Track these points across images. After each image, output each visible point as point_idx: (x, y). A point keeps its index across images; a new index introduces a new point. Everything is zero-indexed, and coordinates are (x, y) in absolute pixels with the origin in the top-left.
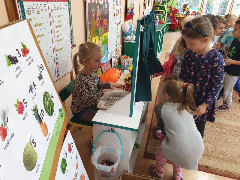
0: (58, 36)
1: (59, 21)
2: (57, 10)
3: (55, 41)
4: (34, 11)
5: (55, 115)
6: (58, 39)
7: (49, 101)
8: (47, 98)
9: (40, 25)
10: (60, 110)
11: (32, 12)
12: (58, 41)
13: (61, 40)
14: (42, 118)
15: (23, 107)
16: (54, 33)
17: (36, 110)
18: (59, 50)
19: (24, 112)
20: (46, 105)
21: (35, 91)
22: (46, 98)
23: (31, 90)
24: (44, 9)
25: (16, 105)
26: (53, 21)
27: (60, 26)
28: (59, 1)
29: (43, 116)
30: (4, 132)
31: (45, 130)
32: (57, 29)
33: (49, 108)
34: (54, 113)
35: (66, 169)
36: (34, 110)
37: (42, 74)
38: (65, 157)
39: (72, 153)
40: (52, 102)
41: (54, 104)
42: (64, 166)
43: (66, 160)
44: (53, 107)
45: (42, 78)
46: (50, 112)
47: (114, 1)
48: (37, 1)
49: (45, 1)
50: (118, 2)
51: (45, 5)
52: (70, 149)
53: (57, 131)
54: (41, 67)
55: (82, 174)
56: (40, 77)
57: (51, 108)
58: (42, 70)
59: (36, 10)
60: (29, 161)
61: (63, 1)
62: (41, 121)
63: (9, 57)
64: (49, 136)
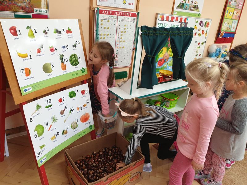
0: (121, 38)
1: (125, 29)
2: (125, 22)
3: (118, 41)
4: (106, 20)
5: (76, 67)
6: (121, 40)
7: (75, 59)
8: (74, 57)
9: (108, 28)
10: (83, 68)
11: (104, 21)
12: (121, 42)
13: (124, 41)
14: (64, 61)
15: (54, 50)
16: (119, 35)
17: (62, 56)
18: (120, 48)
19: (53, 52)
20: (72, 59)
21: (66, 49)
22: (73, 56)
23: (64, 47)
24: (114, 20)
25: (50, 47)
26: (120, 28)
27: (125, 32)
28: (128, 16)
29: (65, 61)
30: (39, 51)
31: (64, 68)
32: (121, 34)
33: (74, 62)
34: (76, 66)
35: (74, 98)
36: (61, 55)
37: (76, 45)
38: (76, 92)
39: (83, 95)
40: (78, 61)
41: (79, 63)
42: (72, 95)
43: (75, 94)
44: (77, 63)
45: (76, 47)
46: (73, 64)
47: (197, 22)
48: (110, 14)
49: (116, 15)
50: (203, 24)
51: (115, 17)
52: (83, 92)
53: (74, 75)
54: (78, 43)
55: (88, 114)
56: (74, 46)
57: (76, 63)
58: (77, 43)
59: (107, 19)
60: (46, 69)
61: (132, 16)
62: (62, 62)
63: (56, 30)
64: (65, 72)
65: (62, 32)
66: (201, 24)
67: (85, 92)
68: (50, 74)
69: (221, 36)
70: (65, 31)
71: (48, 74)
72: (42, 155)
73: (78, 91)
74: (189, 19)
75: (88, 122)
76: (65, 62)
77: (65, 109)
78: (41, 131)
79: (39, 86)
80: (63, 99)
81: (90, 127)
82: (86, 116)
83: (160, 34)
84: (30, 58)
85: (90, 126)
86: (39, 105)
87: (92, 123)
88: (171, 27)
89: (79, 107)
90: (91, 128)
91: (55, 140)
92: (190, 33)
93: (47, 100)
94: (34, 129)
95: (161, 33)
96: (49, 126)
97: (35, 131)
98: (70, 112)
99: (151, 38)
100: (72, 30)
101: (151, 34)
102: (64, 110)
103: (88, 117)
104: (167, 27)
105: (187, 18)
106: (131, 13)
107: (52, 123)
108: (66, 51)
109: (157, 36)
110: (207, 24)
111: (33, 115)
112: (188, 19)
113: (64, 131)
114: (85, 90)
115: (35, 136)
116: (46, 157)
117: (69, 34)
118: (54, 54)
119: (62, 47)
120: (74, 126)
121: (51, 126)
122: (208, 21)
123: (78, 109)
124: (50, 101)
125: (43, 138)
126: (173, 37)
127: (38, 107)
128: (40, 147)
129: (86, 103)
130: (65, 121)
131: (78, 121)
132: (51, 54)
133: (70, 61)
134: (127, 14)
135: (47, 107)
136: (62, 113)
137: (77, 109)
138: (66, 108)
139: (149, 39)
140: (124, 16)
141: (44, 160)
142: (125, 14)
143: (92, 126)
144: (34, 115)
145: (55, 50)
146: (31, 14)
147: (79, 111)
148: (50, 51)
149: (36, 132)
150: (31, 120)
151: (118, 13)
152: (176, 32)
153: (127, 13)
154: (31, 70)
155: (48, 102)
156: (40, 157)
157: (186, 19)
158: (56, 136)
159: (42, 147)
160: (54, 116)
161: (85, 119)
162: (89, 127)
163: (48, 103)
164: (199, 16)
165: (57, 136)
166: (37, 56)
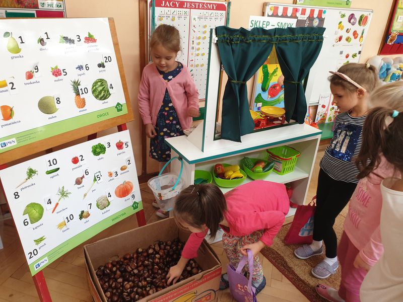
0: (198, 49)
2: (204, 20)
3: (192, 54)
5: (105, 103)
6: (197, 52)
7: (103, 88)
8: (102, 85)
10: (118, 104)
12: (198, 55)
13: (203, 54)
14: (80, 92)
15: (61, 74)
16: (193, 44)
17: (76, 85)
18: (197, 66)
19: (59, 77)
20: (96, 88)
21: (84, 71)
22: (99, 83)
23: (80, 68)
24: (183, 17)
25: (52, 69)
26: (194, 32)
27: (204, 38)
28: (210, 9)
29: (84, 92)
30: (30, 76)
31: (82, 104)
32: (198, 41)
33: (100, 93)
34: (105, 101)
35: (101, 155)
36: (74, 82)
37: (105, 64)
38: (106, 146)
39: (121, 151)
40: (108, 91)
41: (110, 94)
42: (98, 150)
43: (105, 148)
44: (107, 95)
45: (104, 67)
46: (100, 97)
47: (343, 16)
48: (176, 7)
49: (186, 8)
50: (355, 19)
51: (185, 12)
52: (120, 146)
53: (101, 116)
54: (109, 59)
55: (129, 182)
56: (101, 65)
57: (104, 95)
58: (107, 60)
59: (171, 16)
60: (45, 106)
61: (216, 9)
62: (78, 94)
63: (64, 37)
64: (84, 110)
65: (76, 41)
66: (352, 21)
67: (124, 146)
68: (53, 115)
69: (391, 41)
70: (83, 39)
71: (50, 116)
72: (39, 255)
73: (109, 143)
74: (327, 11)
75: (129, 196)
76: (83, 94)
77: (85, 175)
78: (37, 215)
79: (32, 136)
80: (80, 158)
81: (135, 205)
82: (126, 187)
83: (254, 40)
84: (12, 89)
85: (135, 203)
86: (34, 169)
87: (138, 198)
88: (278, 27)
89: (113, 171)
90: (137, 207)
91: (65, 228)
92: (318, 39)
93: (49, 161)
94: (23, 211)
95: (257, 39)
96: (53, 205)
97: (24, 215)
98: (95, 180)
99: (238, 49)
100: (95, 37)
101: (237, 40)
102: (83, 177)
103: (130, 188)
104: (268, 28)
105: (324, 10)
106: (215, 4)
107: (60, 199)
108: (84, 74)
109: (249, 44)
110: (363, 20)
111: (21, 187)
112: (325, 12)
113: (83, 212)
114: (124, 141)
115: (24, 223)
116: (46, 258)
117: (91, 44)
118: (62, 80)
119: (77, 68)
120: (103, 205)
121: (57, 204)
122: (365, 14)
123: (111, 175)
124: (55, 161)
125: (41, 225)
126: (283, 46)
127: (31, 172)
128: (35, 241)
129: (126, 164)
130: (85, 195)
131: (110, 196)
132: (55, 81)
133: (93, 92)
134: (207, 6)
135: (49, 173)
136: (79, 182)
137: (107, 174)
138: (87, 173)
139: (233, 50)
140: (203, 9)
141: (43, 262)
142: (203, 6)
143: (138, 203)
144: (23, 186)
145: (63, 74)
146: (33, 11)
147: (111, 178)
148: (53, 74)
149: (27, 216)
150: (16, 195)
151: (191, 5)
152: (289, 36)
153: (207, 3)
154: (13, 109)
155: (52, 163)
156: (35, 258)
157: (321, 12)
158: (66, 221)
159: (38, 241)
160: (63, 188)
161: (124, 191)
162: (133, 206)
163: (51, 165)
164: (347, 4)
165: (69, 221)
166: (25, 84)
